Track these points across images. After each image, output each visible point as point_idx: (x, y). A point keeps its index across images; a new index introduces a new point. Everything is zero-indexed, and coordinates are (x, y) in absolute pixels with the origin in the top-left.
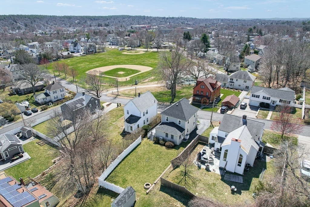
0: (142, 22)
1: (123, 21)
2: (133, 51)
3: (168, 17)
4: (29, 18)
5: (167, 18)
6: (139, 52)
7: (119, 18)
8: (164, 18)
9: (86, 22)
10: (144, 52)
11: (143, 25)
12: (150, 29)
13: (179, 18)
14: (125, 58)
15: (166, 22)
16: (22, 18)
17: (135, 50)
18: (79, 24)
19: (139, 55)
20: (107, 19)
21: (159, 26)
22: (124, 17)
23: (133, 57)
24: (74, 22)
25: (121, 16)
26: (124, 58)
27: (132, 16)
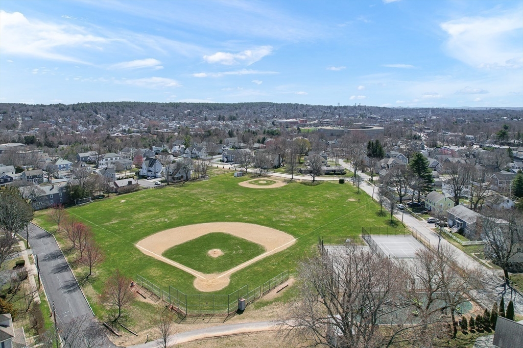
0: (293, 114)
1: (261, 112)
2: (262, 180)
3: (337, 106)
4: (117, 107)
5: (336, 108)
6: (275, 182)
7: (255, 106)
8: (330, 107)
9: (201, 112)
10: (285, 184)
11: (293, 118)
12: (305, 126)
13: (355, 107)
14: (242, 198)
15: (332, 114)
16: (107, 107)
17: (267, 176)
18: (189, 115)
19: (272, 190)
20: (236, 108)
21: (321, 120)
22: (263, 105)
23: (258, 197)
24: (182, 113)
25: (259, 103)
26: (238, 199)
27: (277, 104)
